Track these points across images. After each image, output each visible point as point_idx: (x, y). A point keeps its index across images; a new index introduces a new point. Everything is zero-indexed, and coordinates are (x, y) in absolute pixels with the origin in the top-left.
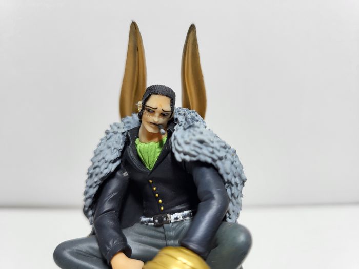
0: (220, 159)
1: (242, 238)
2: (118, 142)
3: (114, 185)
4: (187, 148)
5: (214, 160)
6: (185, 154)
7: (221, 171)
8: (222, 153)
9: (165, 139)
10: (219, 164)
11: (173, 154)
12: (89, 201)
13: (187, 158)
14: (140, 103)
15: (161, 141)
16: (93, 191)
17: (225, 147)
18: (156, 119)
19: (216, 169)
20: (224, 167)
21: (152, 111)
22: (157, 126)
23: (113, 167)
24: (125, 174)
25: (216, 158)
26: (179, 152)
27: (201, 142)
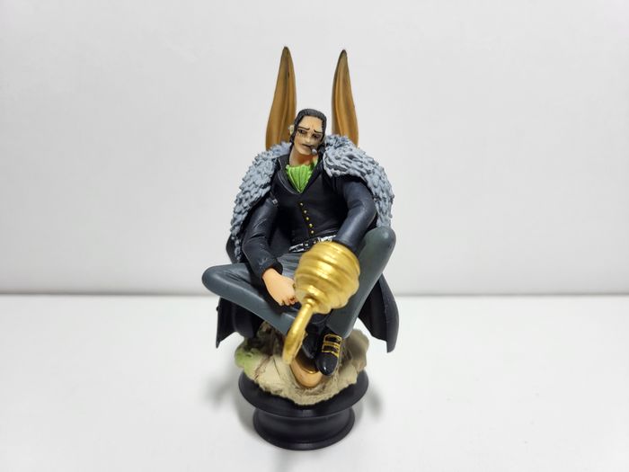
0: (369, 172)
1: (386, 235)
2: (268, 168)
3: (263, 212)
4: (337, 163)
5: (363, 174)
6: (336, 168)
7: (370, 184)
8: (370, 167)
9: (316, 161)
10: (367, 177)
11: (325, 172)
12: (237, 228)
13: (338, 172)
14: (292, 127)
15: (312, 164)
16: (241, 218)
17: (373, 163)
18: (308, 140)
19: (365, 183)
20: (372, 180)
21: (304, 132)
22: (310, 147)
23: (263, 192)
24: (275, 201)
25: (365, 172)
26: (330, 167)
27: (351, 157)
